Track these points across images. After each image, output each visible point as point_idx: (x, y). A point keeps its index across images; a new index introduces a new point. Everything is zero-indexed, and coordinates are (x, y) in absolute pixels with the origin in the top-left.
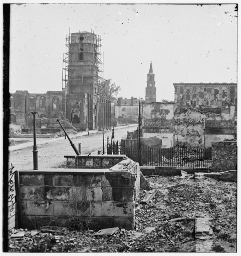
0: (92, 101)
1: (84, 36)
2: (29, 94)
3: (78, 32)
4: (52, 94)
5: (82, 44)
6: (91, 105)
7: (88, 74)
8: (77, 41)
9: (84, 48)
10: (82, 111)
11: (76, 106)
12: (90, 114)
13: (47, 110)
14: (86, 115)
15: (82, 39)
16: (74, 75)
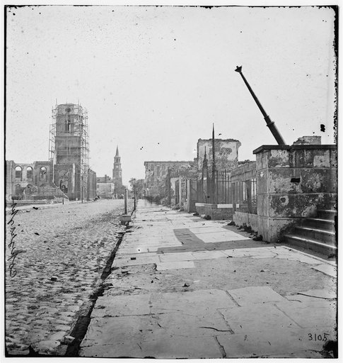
0: (79, 172)
1: (71, 108)
2: (15, 164)
3: (65, 103)
4: (40, 164)
5: (69, 116)
6: (79, 175)
7: (75, 145)
8: (64, 112)
9: (71, 119)
10: (70, 181)
11: (64, 176)
12: (78, 183)
13: (34, 180)
14: (74, 185)
15: (69, 110)
16: (61, 146)
